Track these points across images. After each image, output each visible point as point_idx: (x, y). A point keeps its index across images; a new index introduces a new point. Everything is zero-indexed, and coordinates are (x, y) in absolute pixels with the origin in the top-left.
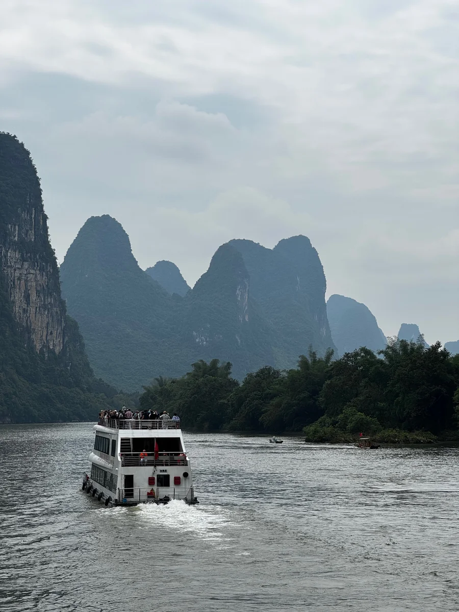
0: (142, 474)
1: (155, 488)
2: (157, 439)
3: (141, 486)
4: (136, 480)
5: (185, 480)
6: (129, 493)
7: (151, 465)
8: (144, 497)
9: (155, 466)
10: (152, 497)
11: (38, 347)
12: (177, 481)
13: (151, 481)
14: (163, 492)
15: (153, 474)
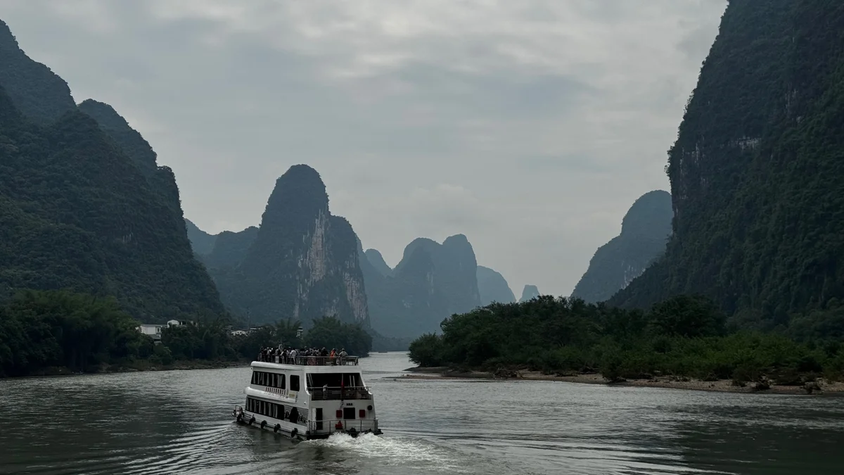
0: (331, 407)
1: (343, 421)
2: (344, 374)
3: (330, 419)
4: (325, 413)
5: (370, 413)
6: (320, 425)
7: (339, 399)
8: (333, 429)
9: (342, 400)
10: (339, 428)
11: (356, 316)
12: (362, 414)
13: (339, 414)
14: (350, 424)
15: (341, 407)
